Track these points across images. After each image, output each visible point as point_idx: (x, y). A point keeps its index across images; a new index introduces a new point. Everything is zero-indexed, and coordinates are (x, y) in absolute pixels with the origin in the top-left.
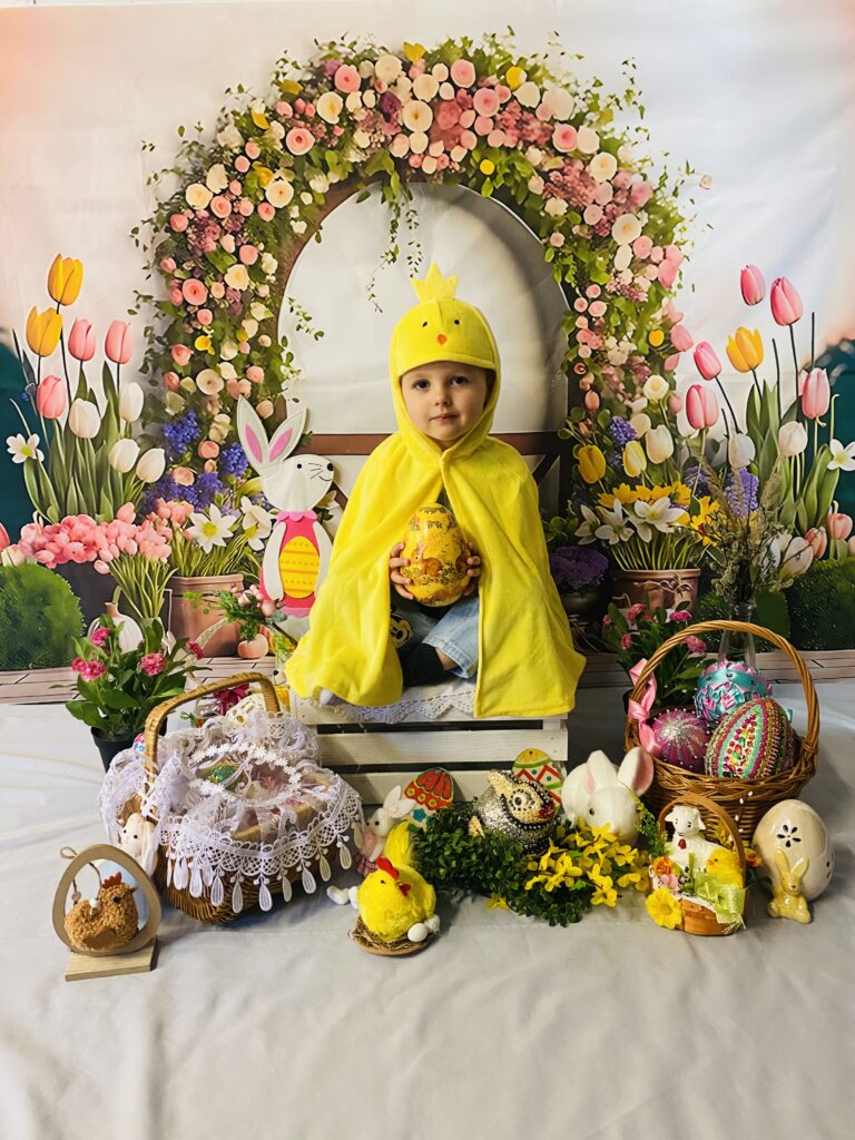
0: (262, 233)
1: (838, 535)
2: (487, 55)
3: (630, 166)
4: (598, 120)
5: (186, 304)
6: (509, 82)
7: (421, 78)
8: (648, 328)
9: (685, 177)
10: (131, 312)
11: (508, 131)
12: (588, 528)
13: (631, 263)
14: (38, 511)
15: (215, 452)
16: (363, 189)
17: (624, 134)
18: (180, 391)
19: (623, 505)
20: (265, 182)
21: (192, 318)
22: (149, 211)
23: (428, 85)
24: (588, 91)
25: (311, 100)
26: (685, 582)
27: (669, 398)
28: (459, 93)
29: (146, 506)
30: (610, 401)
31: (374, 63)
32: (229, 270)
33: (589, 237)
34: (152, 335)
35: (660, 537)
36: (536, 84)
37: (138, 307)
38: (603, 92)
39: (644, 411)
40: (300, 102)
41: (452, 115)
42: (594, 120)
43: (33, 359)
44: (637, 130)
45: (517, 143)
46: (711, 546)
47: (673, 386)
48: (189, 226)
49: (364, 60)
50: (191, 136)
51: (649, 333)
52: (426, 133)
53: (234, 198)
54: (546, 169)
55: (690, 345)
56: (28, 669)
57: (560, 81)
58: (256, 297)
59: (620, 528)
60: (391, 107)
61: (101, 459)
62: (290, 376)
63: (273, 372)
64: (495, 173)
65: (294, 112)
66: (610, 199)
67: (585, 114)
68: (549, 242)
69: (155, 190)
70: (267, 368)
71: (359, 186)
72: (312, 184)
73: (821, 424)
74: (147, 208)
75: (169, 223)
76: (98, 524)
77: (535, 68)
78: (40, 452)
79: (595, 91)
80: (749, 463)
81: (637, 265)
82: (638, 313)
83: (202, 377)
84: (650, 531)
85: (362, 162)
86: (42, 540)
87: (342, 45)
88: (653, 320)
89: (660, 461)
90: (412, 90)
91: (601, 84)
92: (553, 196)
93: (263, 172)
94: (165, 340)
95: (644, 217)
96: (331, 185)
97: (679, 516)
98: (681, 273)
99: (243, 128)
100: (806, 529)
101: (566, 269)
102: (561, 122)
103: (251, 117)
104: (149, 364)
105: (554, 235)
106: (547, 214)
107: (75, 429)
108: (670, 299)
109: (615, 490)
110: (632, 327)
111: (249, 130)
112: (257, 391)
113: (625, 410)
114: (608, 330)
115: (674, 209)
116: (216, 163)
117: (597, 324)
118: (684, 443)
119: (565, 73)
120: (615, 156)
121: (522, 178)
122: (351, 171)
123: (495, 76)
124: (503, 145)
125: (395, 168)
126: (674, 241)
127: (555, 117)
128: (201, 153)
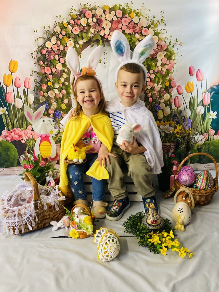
1: (211, 134)
2: (125, 9)
3: (162, 39)
5: (45, 73)
6: (131, 16)
7: (108, 15)
8: (165, 81)
9: (176, 42)
10: (31, 75)
11: (130, 29)
13: (161, 64)
14: (6, 127)
15: (53, 112)
16: (92, 44)
17: (160, 31)
18: (44, 96)
20: (67, 41)
21: (47, 77)
22: (36, 48)
23: (110, 17)
24: (151, 19)
25: (79, 20)
26: (172, 146)
27: (170, 99)
28: (118, 19)
30: (155, 100)
31: (96, 10)
32: (57, 64)
33: (151, 58)
34: (36, 81)
35: (166, 135)
36: (138, 17)
37: (33, 74)
38: (155, 20)
39: (163, 103)
40: (76, 20)
41: (116, 24)
42: (153, 27)
43: (5, 87)
44: (164, 30)
45: (133, 33)
46: (179, 137)
47: (171, 96)
48: (46, 53)
49: (93, 9)
50: (47, 28)
51: (165, 83)
52: (109, 29)
53: (58, 45)
55: (176, 86)
56: (4, 168)
57: (144, 16)
58: (64, 72)
60: (100, 22)
61: (23, 114)
63: (68, 91)
65: (74, 23)
66: (156, 48)
67: (151, 25)
69: (37, 43)
70: (67, 90)
72: (79, 42)
73: (208, 106)
74: (35, 48)
75: (41, 52)
76: (22, 130)
77: (138, 13)
78: (7, 112)
79: (153, 19)
80: (189, 116)
82: (163, 78)
83: (50, 92)
84: (164, 133)
85: (92, 37)
86: (7, 135)
87: (88, 5)
88: (166, 79)
89: (167, 115)
90: (106, 18)
91: (155, 18)
93: (66, 39)
94: (40, 83)
95: (165, 53)
96: (84, 42)
97: (171, 129)
98: (174, 68)
99: (61, 27)
100: (203, 133)
102: (144, 27)
103: (63, 24)
104: (36, 89)
107: (16, 106)
108: (171, 74)
110: (161, 81)
111: (63, 27)
112: (64, 96)
113: (158, 102)
114: (155, 82)
115: (173, 51)
116: (54, 36)
117: (152, 80)
118: (173, 111)
119: (145, 14)
120: (158, 36)
121: (134, 42)
122: (89, 39)
123: (127, 15)
124: (129, 33)
125: (101, 38)
126: (172, 59)
127: (143, 26)
128: (50, 33)
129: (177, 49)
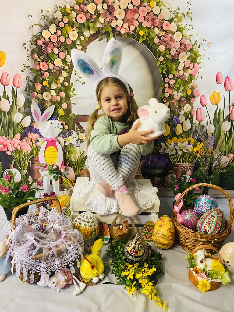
0: (67, 48)
3: (186, 37)
4: (177, 21)
5: (40, 70)
6: (150, 5)
7: (122, 1)
8: (187, 89)
9: (203, 42)
10: (22, 71)
11: (149, 22)
12: (163, 150)
13: (183, 68)
16: (101, 37)
17: (185, 26)
18: (37, 98)
19: (174, 143)
20: (69, 31)
21: (42, 75)
22: (29, 38)
23: (124, 4)
24: (175, 11)
25: (86, 5)
26: (190, 167)
27: (191, 111)
28: (134, 8)
29: (24, 134)
30: (173, 111)
32: (55, 60)
33: (171, 59)
34: (29, 79)
35: (184, 153)
36: (159, 7)
37: (24, 69)
38: (180, 12)
39: (183, 115)
40: (82, 5)
41: (131, 14)
42: (176, 21)
44: (189, 25)
45: (151, 26)
46: (199, 157)
47: (192, 108)
48: (43, 44)
50: (45, 13)
51: (187, 90)
52: (122, 20)
53: (58, 36)
54: (160, 36)
55: (199, 95)
57: (167, 7)
58: (64, 69)
59: (173, 150)
60: (112, 10)
61: (10, 119)
62: (73, 96)
63: (68, 94)
64: (144, 35)
65: (80, 9)
66: (179, 47)
67: (174, 18)
68: (159, 59)
69: (32, 31)
70: (66, 92)
71: (99, 36)
72: (84, 33)
76: (8, 139)
77: (159, 2)
79: (177, 11)
80: (213, 133)
81: (185, 69)
82: (184, 84)
83: (45, 94)
84: (181, 151)
85: (101, 28)
88: (188, 87)
89: (187, 130)
90: (119, 5)
91: (180, 9)
92: (161, 44)
93: (68, 28)
94: (33, 81)
95: (189, 53)
96: (91, 34)
97: (190, 147)
98: (198, 73)
99: (62, 12)
100: (227, 153)
101: (163, 68)
102: (166, 21)
103: (65, 9)
104: (27, 89)
105: (160, 57)
106: (159, 50)
107: (2, 108)
108: (194, 80)
109: (172, 138)
110: (182, 88)
111: (65, 13)
112: (62, 100)
113: (177, 114)
114: (175, 89)
115: (198, 52)
116: (53, 23)
117: (171, 86)
118: (194, 125)
119: (169, 4)
120: (182, 33)
121: (152, 38)
122: (97, 30)
123: (146, 3)
124: (147, 26)
125: (112, 31)
126: (197, 62)
127: (164, 19)
128: (48, 19)
129: (204, 50)
